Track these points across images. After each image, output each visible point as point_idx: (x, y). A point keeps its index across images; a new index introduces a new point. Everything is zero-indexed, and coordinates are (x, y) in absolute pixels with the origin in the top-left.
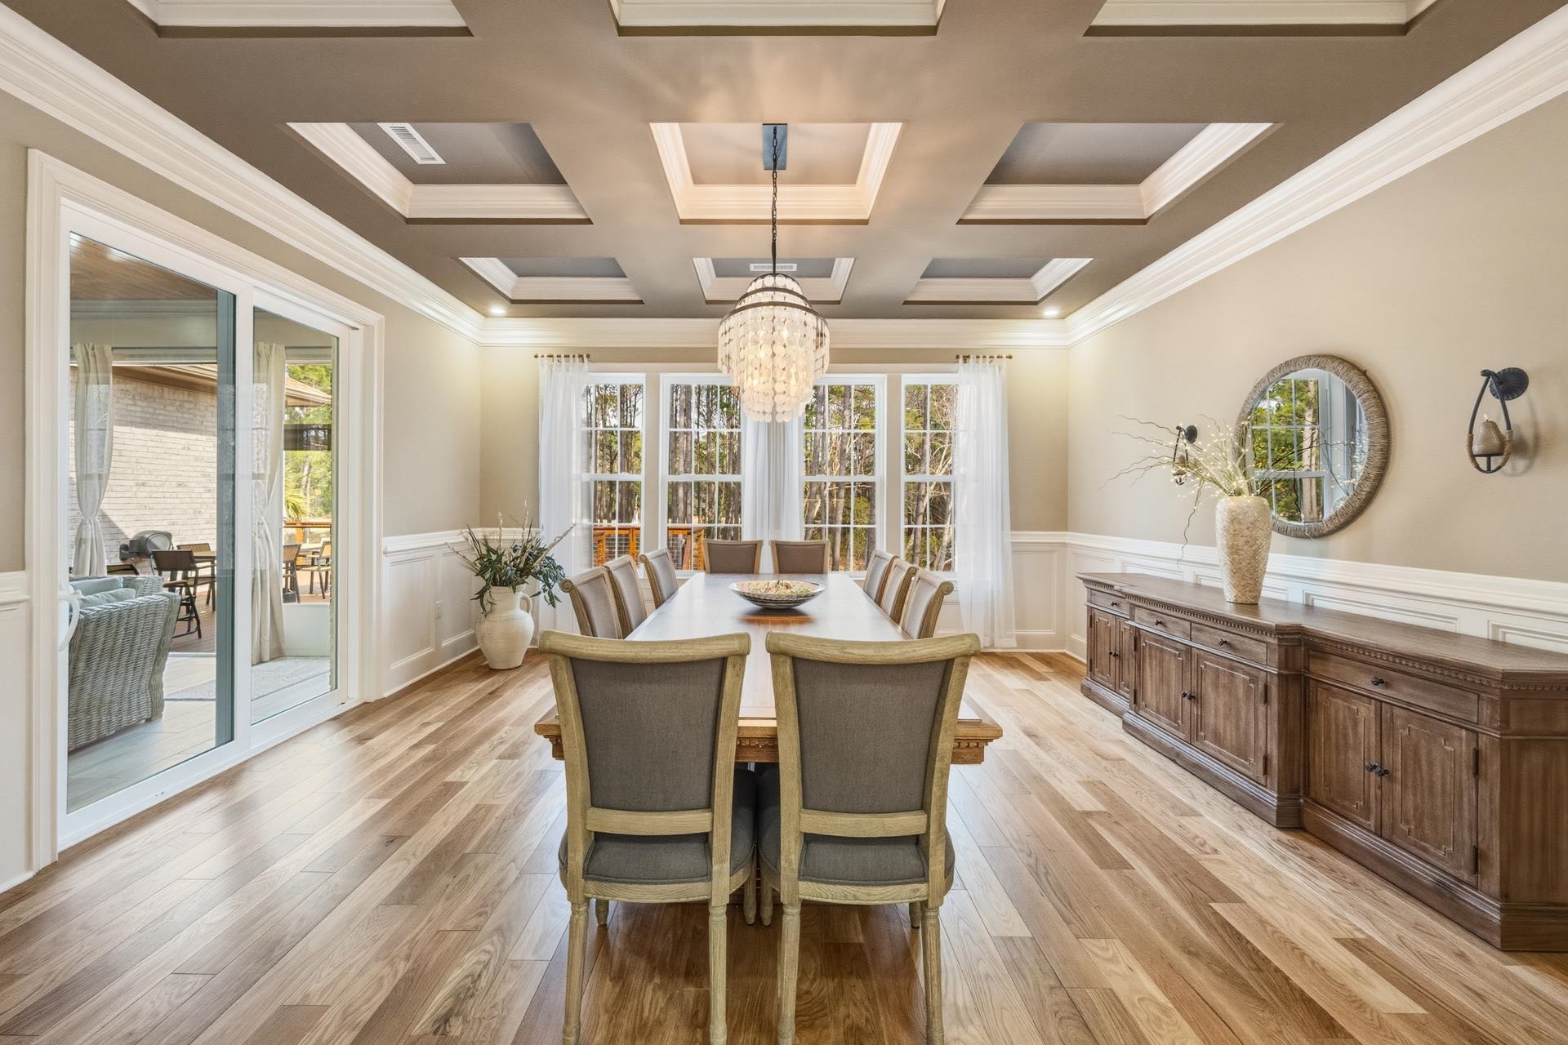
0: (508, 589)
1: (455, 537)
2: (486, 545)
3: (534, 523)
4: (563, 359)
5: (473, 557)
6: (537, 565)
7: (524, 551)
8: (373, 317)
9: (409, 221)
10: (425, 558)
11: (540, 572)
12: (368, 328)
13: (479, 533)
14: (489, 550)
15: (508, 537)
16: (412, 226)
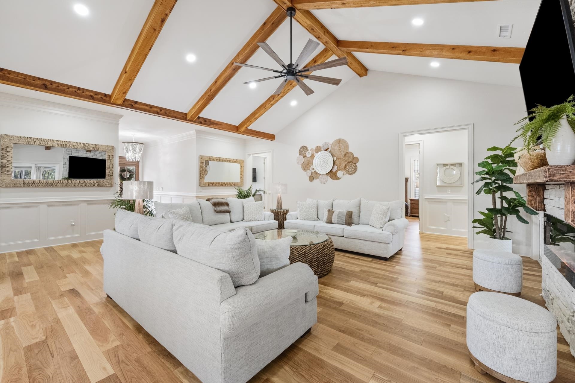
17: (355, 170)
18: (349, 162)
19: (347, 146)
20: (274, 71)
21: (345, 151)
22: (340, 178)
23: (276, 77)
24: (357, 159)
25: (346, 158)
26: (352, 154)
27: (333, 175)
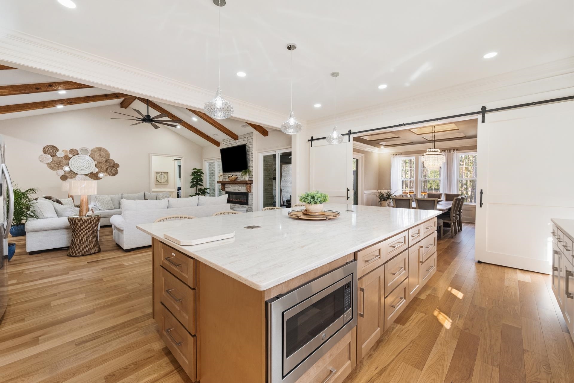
0: (385, 201)
1: (375, 191)
2: (381, 192)
3: (390, 189)
4: (396, 155)
5: (378, 195)
6: (390, 197)
7: (388, 194)
8: (363, 155)
9: (370, 141)
10: (370, 195)
11: (391, 198)
12: (362, 157)
13: (379, 191)
14: (381, 193)
15: (385, 192)
16: (370, 142)
17: (116, 173)
18: (111, 167)
19: (108, 154)
20: (137, 118)
21: (107, 158)
22: (101, 179)
23: (137, 120)
24: (118, 166)
25: (108, 164)
26: (113, 161)
27: (94, 176)
